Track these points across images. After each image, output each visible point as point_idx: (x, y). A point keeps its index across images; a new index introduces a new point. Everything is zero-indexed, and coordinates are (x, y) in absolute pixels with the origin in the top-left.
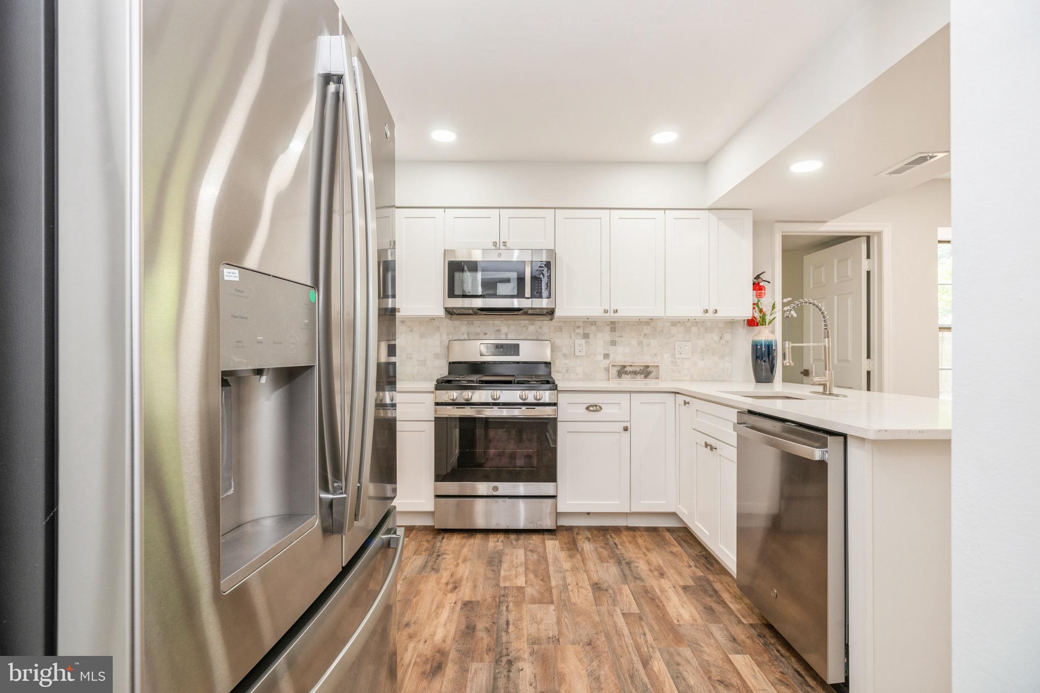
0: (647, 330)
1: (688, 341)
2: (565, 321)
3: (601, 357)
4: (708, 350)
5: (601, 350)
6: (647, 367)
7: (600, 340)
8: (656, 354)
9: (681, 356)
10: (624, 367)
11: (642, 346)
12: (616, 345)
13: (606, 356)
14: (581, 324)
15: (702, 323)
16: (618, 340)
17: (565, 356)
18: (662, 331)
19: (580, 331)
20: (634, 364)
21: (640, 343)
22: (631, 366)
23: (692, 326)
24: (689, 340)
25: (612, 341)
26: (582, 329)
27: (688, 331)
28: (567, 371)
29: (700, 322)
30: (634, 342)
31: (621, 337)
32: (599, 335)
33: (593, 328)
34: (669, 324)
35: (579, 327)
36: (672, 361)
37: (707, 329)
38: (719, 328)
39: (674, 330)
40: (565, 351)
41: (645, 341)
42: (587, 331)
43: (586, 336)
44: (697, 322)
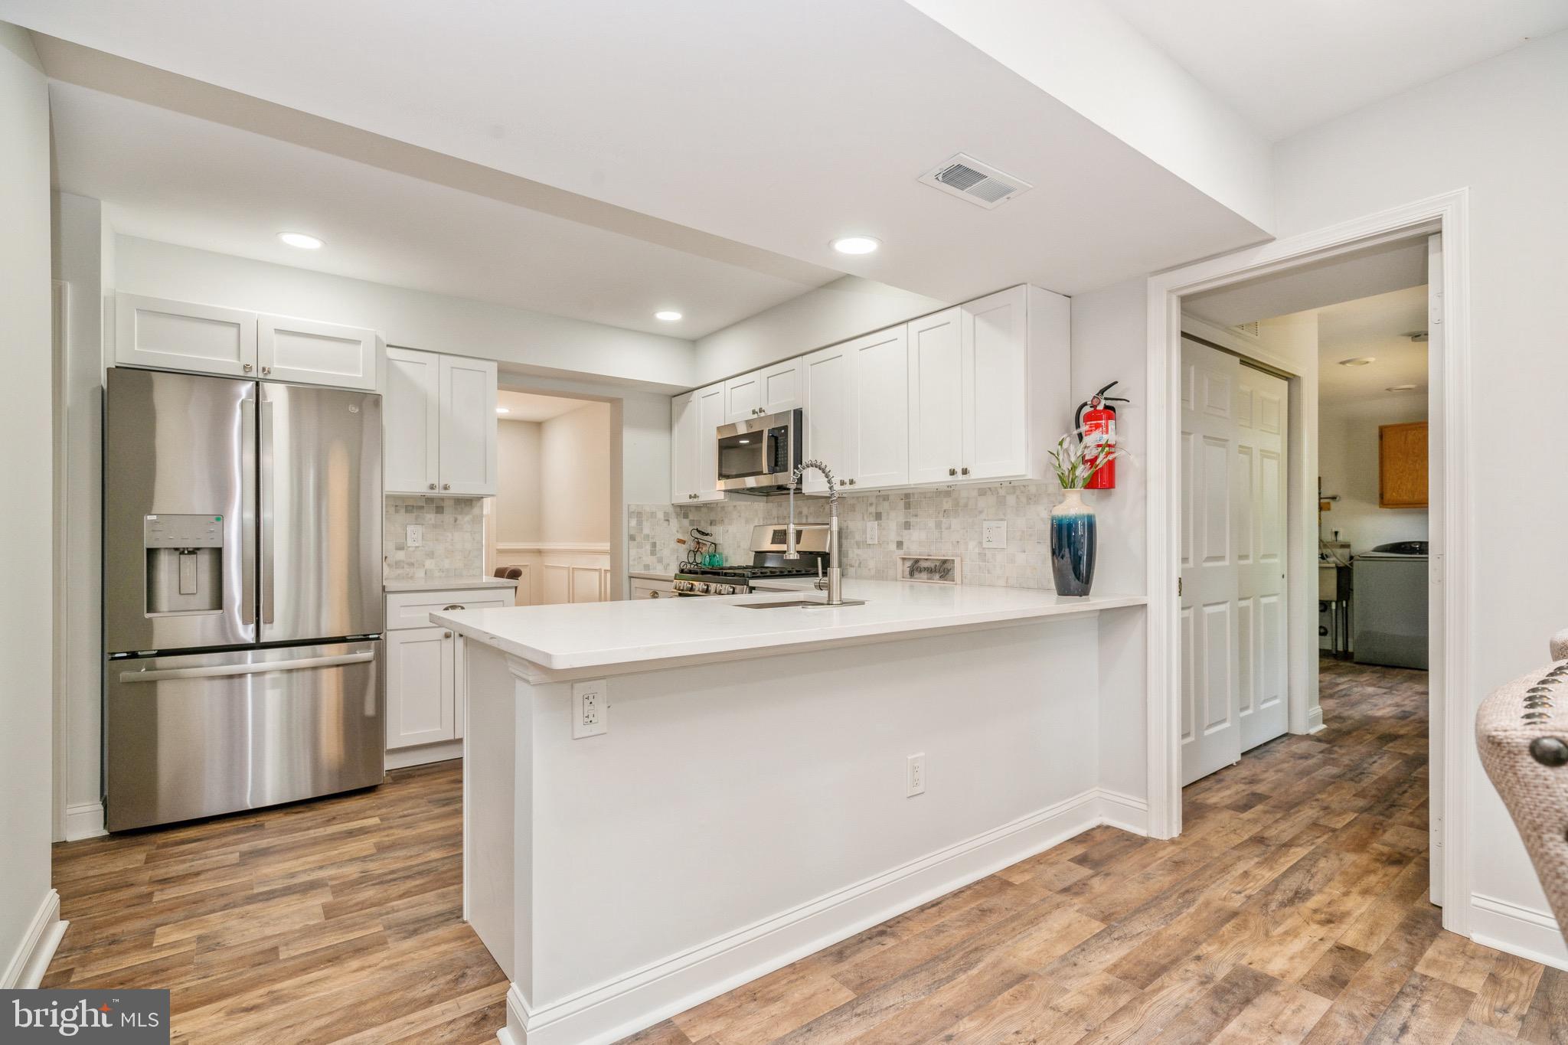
0: (947, 504)
1: (1002, 520)
2: (858, 498)
3: (893, 547)
4: (1031, 535)
5: (893, 537)
6: (945, 562)
7: (894, 519)
8: (958, 542)
9: (990, 545)
10: (917, 561)
11: (941, 528)
12: (910, 529)
13: (900, 544)
14: (874, 500)
15: (1022, 487)
16: (913, 520)
17: (858, 544)
18: (966, 505)
19: (872, 509)
20: (930, 557)
21: (938, 525)
22: (927, 559)
23: (1008, 494)
24: (1003, 517)
25: (906, 523)
26: (874, 507)
27: (1001, 502)
28: (859, 566)
29: (1019, 486)
30: (931, 524)
31: (916, 516)
32: (893, 514)
33: (886, 504)
34: (975, 493)
35: (871, 504)
36: (979, 554)
37: (1030, 499)
38: (1049, 495)
39: (982, 503)
40: (858, 537)
41: (944, 520)
42: (880, 509)
43: (878, 516)
44: (1014, 487)
